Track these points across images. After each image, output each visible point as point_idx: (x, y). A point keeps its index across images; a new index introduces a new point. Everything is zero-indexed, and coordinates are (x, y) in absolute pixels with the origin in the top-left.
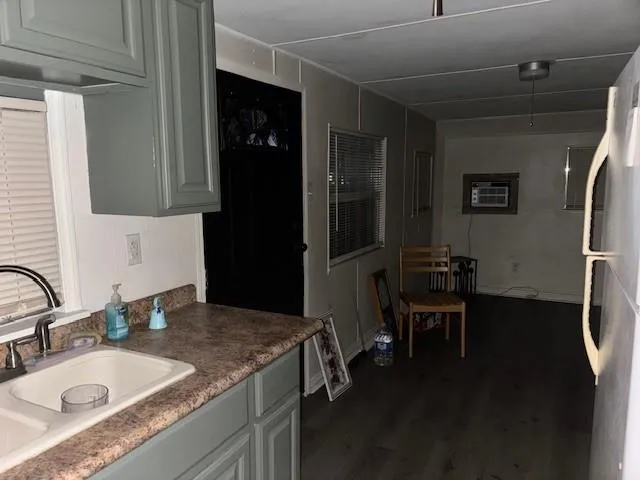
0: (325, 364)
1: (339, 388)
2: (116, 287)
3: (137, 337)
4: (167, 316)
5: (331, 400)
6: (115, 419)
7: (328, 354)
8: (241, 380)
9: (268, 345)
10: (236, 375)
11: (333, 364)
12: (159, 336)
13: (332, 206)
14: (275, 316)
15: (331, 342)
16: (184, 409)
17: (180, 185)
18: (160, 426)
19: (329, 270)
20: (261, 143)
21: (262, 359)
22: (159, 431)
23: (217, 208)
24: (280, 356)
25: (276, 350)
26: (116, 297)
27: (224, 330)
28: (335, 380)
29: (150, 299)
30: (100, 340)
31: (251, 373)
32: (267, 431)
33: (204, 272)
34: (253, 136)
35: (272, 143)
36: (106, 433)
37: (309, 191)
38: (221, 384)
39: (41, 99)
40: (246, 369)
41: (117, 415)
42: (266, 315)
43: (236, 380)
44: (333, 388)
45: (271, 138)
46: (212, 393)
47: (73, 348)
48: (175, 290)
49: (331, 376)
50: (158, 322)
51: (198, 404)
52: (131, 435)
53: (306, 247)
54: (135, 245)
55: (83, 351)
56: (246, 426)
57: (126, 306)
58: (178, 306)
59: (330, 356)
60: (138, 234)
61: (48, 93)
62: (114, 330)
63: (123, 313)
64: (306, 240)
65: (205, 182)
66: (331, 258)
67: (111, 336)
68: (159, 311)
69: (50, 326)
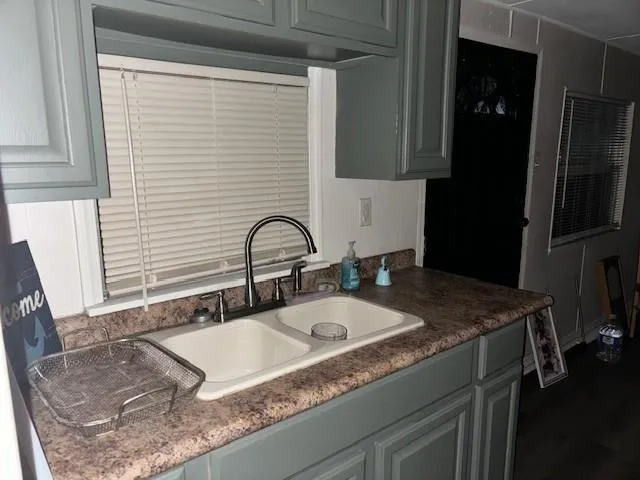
0: (538, 348)
1: (552, 377)
2: (352, 243)
3: (366, 289)
4: (392, 275)
5: (542, 386)
6: (361, 351)
7: (541, 339)
8: (469, 339)
9: (495, 312)
10: (465, 334)
11: (547, 350)
12: (385, 291)
13: (560, 179)
14: (497, 286)
15: (546, 327)
16: (418, 354)
17: (417, 150)
18: (399, 364)
19: (549, 250)
20: (488, 111)
21: (489, 323)
22: (398, 370)
23: (447, 175)
24: (507, 325)
25: (504, 318)
26: (351, 253)
27: (446, 294)
28: (548, 367)
29: (378, 258)
30: (338, 288)
31: (478, 336)
32: (487, 395)
33: (423, 238)
34: (481, 104)
35: (500, 111)
36: (356, 361)
37: (535, 162)
38: (451, 340)
39: (305, 74)
40: (474, 330)
41: (362, 348)
42: (487, 286)
43: (465, 338)
44: (545, 376)
45: (499, 105)
46: (443, 346)
47: (318, 292)
48: (397, 252)
49: (544, 362)
50: (383, 279)
51: (430, 353)
52: (377, 367)
53: (526, 222)
54: (367, 207)
55: (325, 295)
56: (468, 385)
57: (359, 261)
58: (399, 267)
59: (544, 341)
60: (370, 198)
61: (311, 69)
62: (347, 281)
63: (357, 267)
64: (527, 215)
65: (440, 148)
66: (553, 237)
67: (345, 287)
68: (385, 269)
69: (303, 270)
